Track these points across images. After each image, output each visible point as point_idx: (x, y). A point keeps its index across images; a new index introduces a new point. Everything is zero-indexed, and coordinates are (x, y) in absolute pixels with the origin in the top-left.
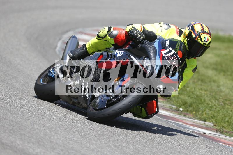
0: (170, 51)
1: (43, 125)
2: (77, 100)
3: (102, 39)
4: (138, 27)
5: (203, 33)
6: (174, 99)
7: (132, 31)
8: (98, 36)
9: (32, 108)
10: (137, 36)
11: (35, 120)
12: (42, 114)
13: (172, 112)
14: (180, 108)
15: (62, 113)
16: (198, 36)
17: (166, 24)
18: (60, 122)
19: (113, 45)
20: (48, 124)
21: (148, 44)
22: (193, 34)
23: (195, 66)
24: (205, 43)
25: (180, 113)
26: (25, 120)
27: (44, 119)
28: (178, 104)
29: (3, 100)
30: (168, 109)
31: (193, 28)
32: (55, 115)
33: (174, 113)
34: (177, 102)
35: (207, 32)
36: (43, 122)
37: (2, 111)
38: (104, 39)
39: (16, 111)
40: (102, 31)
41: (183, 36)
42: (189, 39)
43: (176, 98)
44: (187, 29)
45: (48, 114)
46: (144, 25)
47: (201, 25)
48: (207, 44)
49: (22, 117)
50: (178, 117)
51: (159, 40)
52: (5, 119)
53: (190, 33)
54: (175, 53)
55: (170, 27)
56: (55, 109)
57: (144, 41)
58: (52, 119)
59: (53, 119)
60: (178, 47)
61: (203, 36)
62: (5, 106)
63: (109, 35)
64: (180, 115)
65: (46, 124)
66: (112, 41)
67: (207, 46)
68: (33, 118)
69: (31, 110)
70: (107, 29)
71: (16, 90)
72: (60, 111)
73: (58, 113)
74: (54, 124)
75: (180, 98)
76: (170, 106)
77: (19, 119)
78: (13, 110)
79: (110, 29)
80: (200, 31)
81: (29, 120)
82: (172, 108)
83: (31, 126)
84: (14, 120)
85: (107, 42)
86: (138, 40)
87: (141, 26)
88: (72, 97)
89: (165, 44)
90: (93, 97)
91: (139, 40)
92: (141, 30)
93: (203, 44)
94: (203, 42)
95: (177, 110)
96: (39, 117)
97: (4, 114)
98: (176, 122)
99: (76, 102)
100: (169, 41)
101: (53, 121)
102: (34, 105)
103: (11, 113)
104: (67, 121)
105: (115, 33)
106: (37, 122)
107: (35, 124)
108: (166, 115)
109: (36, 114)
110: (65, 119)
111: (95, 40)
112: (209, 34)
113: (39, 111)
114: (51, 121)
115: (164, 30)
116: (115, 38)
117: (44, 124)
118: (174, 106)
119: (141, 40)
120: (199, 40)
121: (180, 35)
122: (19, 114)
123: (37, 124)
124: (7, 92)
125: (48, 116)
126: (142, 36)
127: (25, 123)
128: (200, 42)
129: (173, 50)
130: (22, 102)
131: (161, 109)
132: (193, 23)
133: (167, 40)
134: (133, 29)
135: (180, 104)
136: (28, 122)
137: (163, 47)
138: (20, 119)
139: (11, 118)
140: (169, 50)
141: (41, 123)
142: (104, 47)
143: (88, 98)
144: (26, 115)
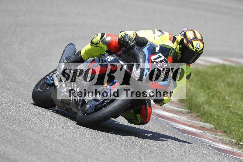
0: (160, 57)
1: (96, 158)
2: (69, 106)
3: (95, 45)
4: (131, 34)
5: (194, 40)
6: (233, 133)
7: (124, 37)
8: (92, 43)
9: (85, 141)
10: (128, 42)
11: (88, 153)
12: (96, 148)
13: (232, 146)
14: (240, 142)
15: (116, 146)
16: (190, 43)
17: (159, 31)
18: (114, 155)
19: (106, 51)
20: (102, 158)
21: (139, 50)
22: (185, 41)
23: (189, 73)
24: (197, 49)
25: (240, 148)
26: (78, 154)
27: (98, 152)
28: (238, 137)
29: (55, 132)
30: (228, 142)
31: (185, 35)
32: (109, 149)
33: (234, 147)
34: (237, 135)
35: (199, 38)
36: (97, 156)
37: (54, 144)
38: (97, 46)
39: (69, 144)
40: (95, 38)
41: (175, 43)
42: (181, 46)
43: (236, 132)
44: (180, 35)
45: (102, 147)
46: (137, 32)
47: (194, 32)
48: (199, 50)
49: (75, 150)
50: (238, 151)
51: (149, 46)
52: (58, 152)
53: (182, 40)
54: (164, 59)
55: (163, 34)
56: (110, 142)
57: (135, 47)
58: (106, 152)
59: (108, 152)
60: (171, 54)
61: (195, 43)
62: (57, 138)
63: (102, 41)
64: (240, 149)
65: (100, 158)
66: (105, 48)
67: (199, 52)
68: (86, 152)
69: (84, 143)
70: (100, 35)
71: (69, 122)
72: (115, 144)
73: (112, 147)
74: (108, 158)
75: (240, 132)
76: (230, 139)
77: (71, 152)
78: (66, 143)
79: (103, 35)
80: (192, 38)
81: (83, 154)
82: (233, 142)
83: (84, 160)
84: (67, 153)
85: (100, 48)
86: (128, 46)
87: (134, 33)
88: (65, 103)
89: (155, 50)
90: (84, 102)
91: (130, 46)
92: (133, 37)
93: (195, 50)
94: (195, 49)
95: (237, 144)
96: (93, 151)
97: (56, 147)
98: (236, 157)
99: (69, 107)
100: (159, 46)
101: (107, 154)
102: (88, 138)
103: (64, 147)
104: (122, 155)
105: (108, 39)
106: (90, 155)
107: (88, 158)
108: (226, 149)
109: (90, 147)
110: (119, 152)
111: (89, 46)
112: (202, 41)
113: (93, 144)
114: (105, 155)
115: (157, 37)
116: (108, 44)
117: (98, 158)
118: (233, 140)
119: (132, 45)
120: (191, 46)
121: (173, 42)
122: (72, 147)
123: (90, 158)
124: (59, 124)
125: (102, 150)
126: (133, 41)
127: (79, 157)
128: (192, 48)
129: (162, 56)
130: (75, 135)
131: (221, 143)
132: (185, 30)
133: (158, 46)
134: (124, 35)
135: (240, 138)
136: (81, 155)
137: (152, 52)
138: (73, 153)
139: (64, 151)
140: (159, 55)
141: (95, 157)
142: (98, 54)
143: (78, 103)
144: (79, 148)
